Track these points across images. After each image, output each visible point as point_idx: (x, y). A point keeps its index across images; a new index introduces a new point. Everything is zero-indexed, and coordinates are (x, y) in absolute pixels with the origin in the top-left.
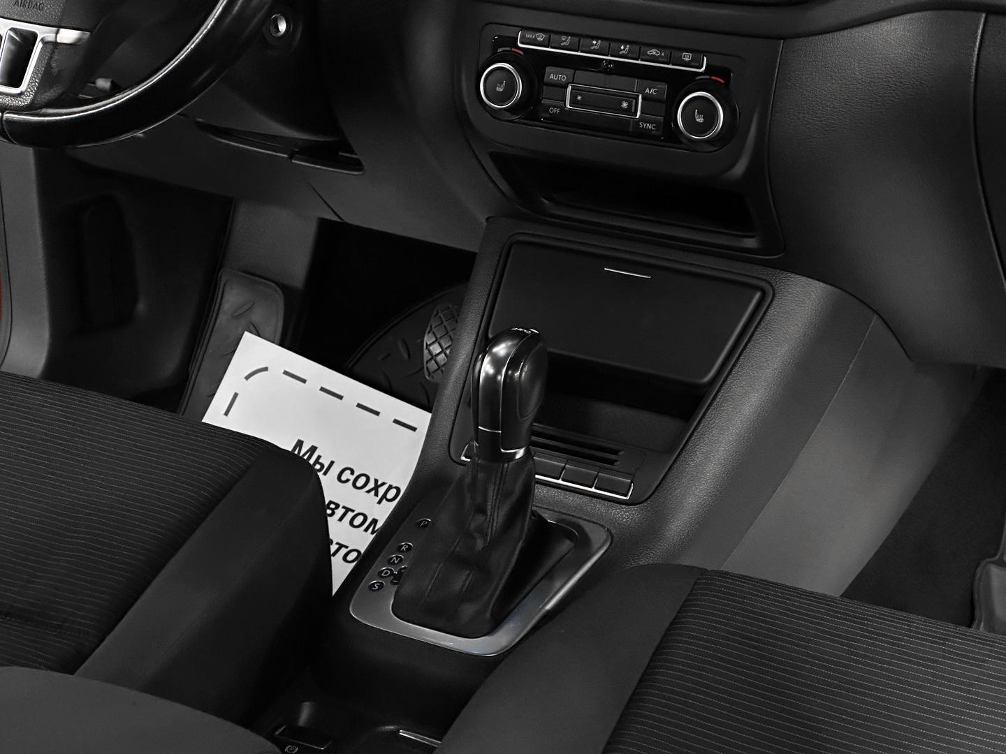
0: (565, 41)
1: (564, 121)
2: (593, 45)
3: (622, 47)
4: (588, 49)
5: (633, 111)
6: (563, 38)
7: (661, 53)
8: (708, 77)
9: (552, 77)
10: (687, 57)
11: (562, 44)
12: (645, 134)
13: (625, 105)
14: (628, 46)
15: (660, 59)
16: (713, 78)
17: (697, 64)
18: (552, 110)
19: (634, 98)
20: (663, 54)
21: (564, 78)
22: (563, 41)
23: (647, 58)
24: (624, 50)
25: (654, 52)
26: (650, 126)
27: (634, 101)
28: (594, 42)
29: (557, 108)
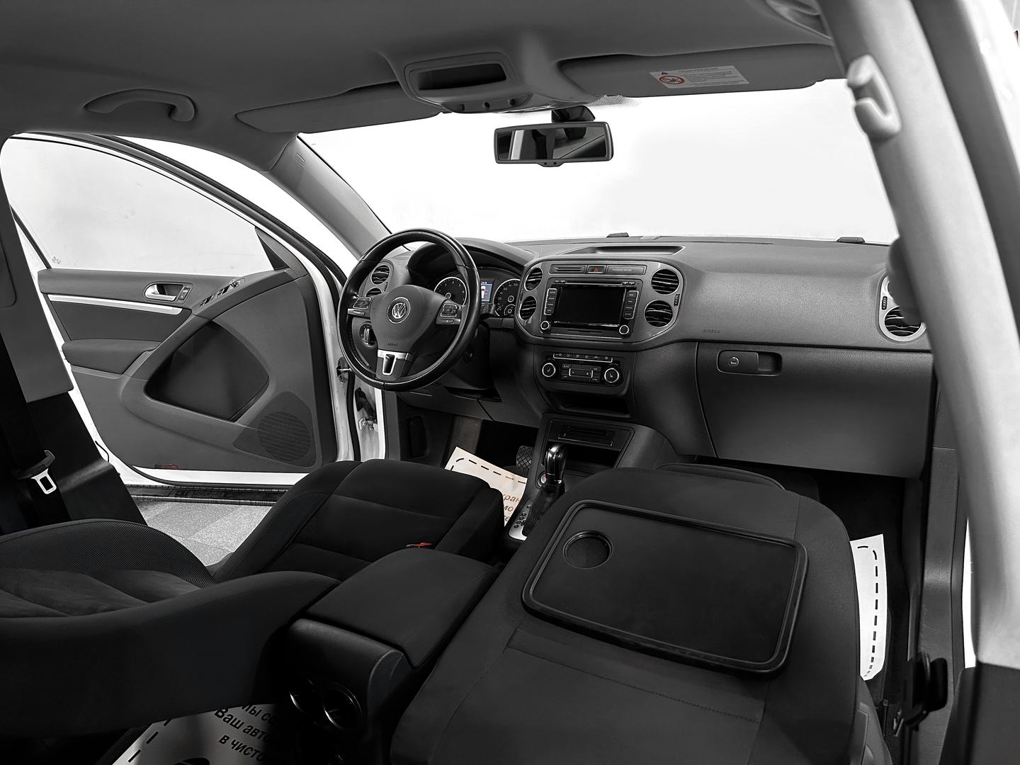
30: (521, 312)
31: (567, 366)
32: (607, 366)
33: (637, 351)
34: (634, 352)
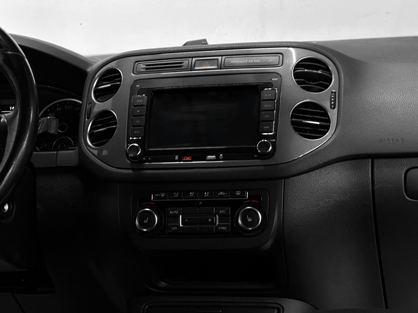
0: (176, 195)
1: (180, 233)
2: (190, 195)
3: (205, 193)
4: (188, 197)
5: (214, 222)
6: (175, 193)
7: (225, 194)
8: (250, 201)
9: (171, 212)
10: (238, 193)
11: (175, 196)
12: (223, 232)
13: (210, 220)
14: (208, 193)
15: (225, 196)
16: (252, 201)
17: (243, 196)
18: (173, 228)
19: (214, 216)
20: (226, 194)
21: (177, 212)
22: (175, 195)
23: (219, 196)
24: (206, 194)
25: (221, 193)
26: (224, 228)
27: (214, 218)
28: (191, 193)
29: (176, 227)
30: (91, 136)
31: (176, 212)
32: (241, 203)
33: (285, 178)
34: (281, 178)
